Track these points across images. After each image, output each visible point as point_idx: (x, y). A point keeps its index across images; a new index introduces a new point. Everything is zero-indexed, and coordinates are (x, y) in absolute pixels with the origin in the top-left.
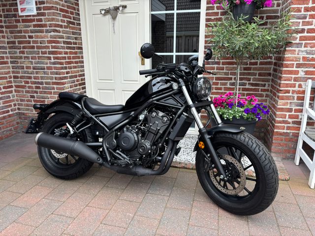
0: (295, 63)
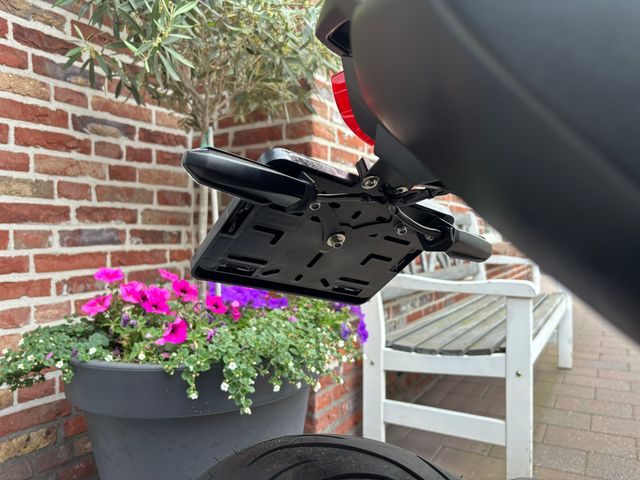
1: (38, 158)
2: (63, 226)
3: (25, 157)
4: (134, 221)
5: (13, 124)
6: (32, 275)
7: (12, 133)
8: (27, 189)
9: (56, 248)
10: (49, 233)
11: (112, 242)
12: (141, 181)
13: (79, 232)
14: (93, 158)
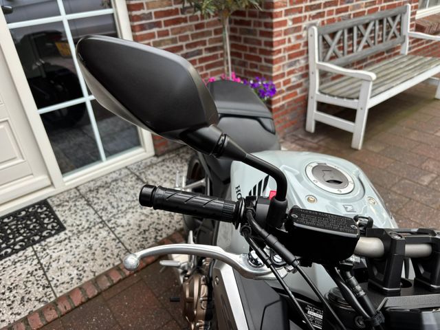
0: (283, 9)
1: (172, 29)
2: (182, 52)
3: (167, 31)
4: (205, 45)
5: (162, 20)
7: (163, 24)
8: (169, 42)
11: (198, 54)
12: (207, 27)
13: (187, 53)
14: (189, 23)
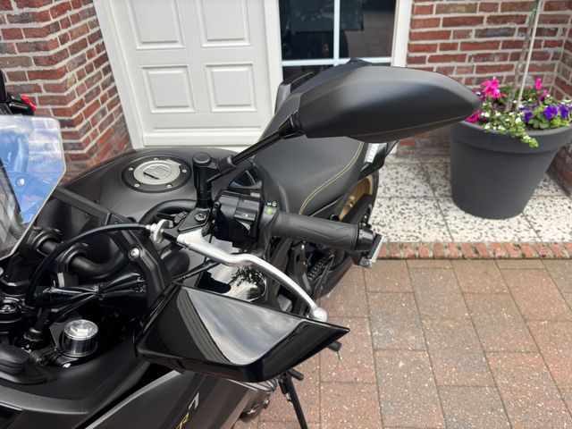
2: (479, 27)
4: (523, 22)
6: (458, 52)
8: (464, 8)
9: (473, 39)
10: (471, 31)
11: (505, 35)
13: (487, 30)
